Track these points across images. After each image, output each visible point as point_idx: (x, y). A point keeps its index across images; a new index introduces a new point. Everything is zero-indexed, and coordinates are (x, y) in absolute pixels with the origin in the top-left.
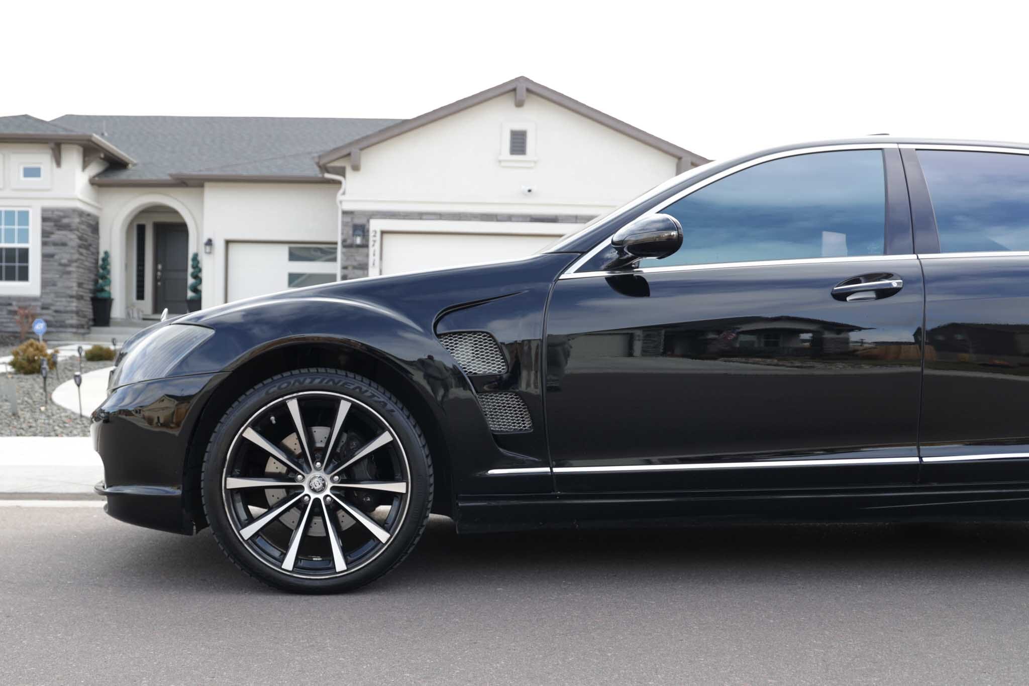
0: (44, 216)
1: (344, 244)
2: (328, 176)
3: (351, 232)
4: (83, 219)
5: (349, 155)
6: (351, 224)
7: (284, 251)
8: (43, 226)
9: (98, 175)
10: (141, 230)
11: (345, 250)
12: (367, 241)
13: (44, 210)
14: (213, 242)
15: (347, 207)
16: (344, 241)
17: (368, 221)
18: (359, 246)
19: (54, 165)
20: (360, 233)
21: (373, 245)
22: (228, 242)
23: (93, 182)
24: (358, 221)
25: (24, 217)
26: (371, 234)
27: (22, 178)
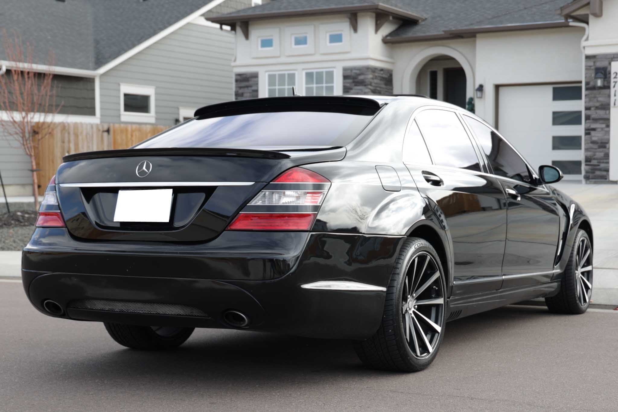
0: (346, 74)
1: (588, 86)
2: (572, 23)
3: (593, 75)
4: (376, 74)
5: (588, 4)
6: (593, 68)
7: (549, 91)
8: (344, 83)
9: (390, 35)
10: (434, 76)
11: (588, 92)
12: (609, 82)
13: (345, 69)
14: (484, 88)
15: (590, 52)
16: (587, 83)
17: (610, 64)
18: (600, 88)
19: (352, 31)
20: (602, 76)
21: (614, 87)
22: (497, 87)
23: (385, 41)
24: (600, 64)
25: (330, 75)
26: (613, 76)
27: (328, 44)
